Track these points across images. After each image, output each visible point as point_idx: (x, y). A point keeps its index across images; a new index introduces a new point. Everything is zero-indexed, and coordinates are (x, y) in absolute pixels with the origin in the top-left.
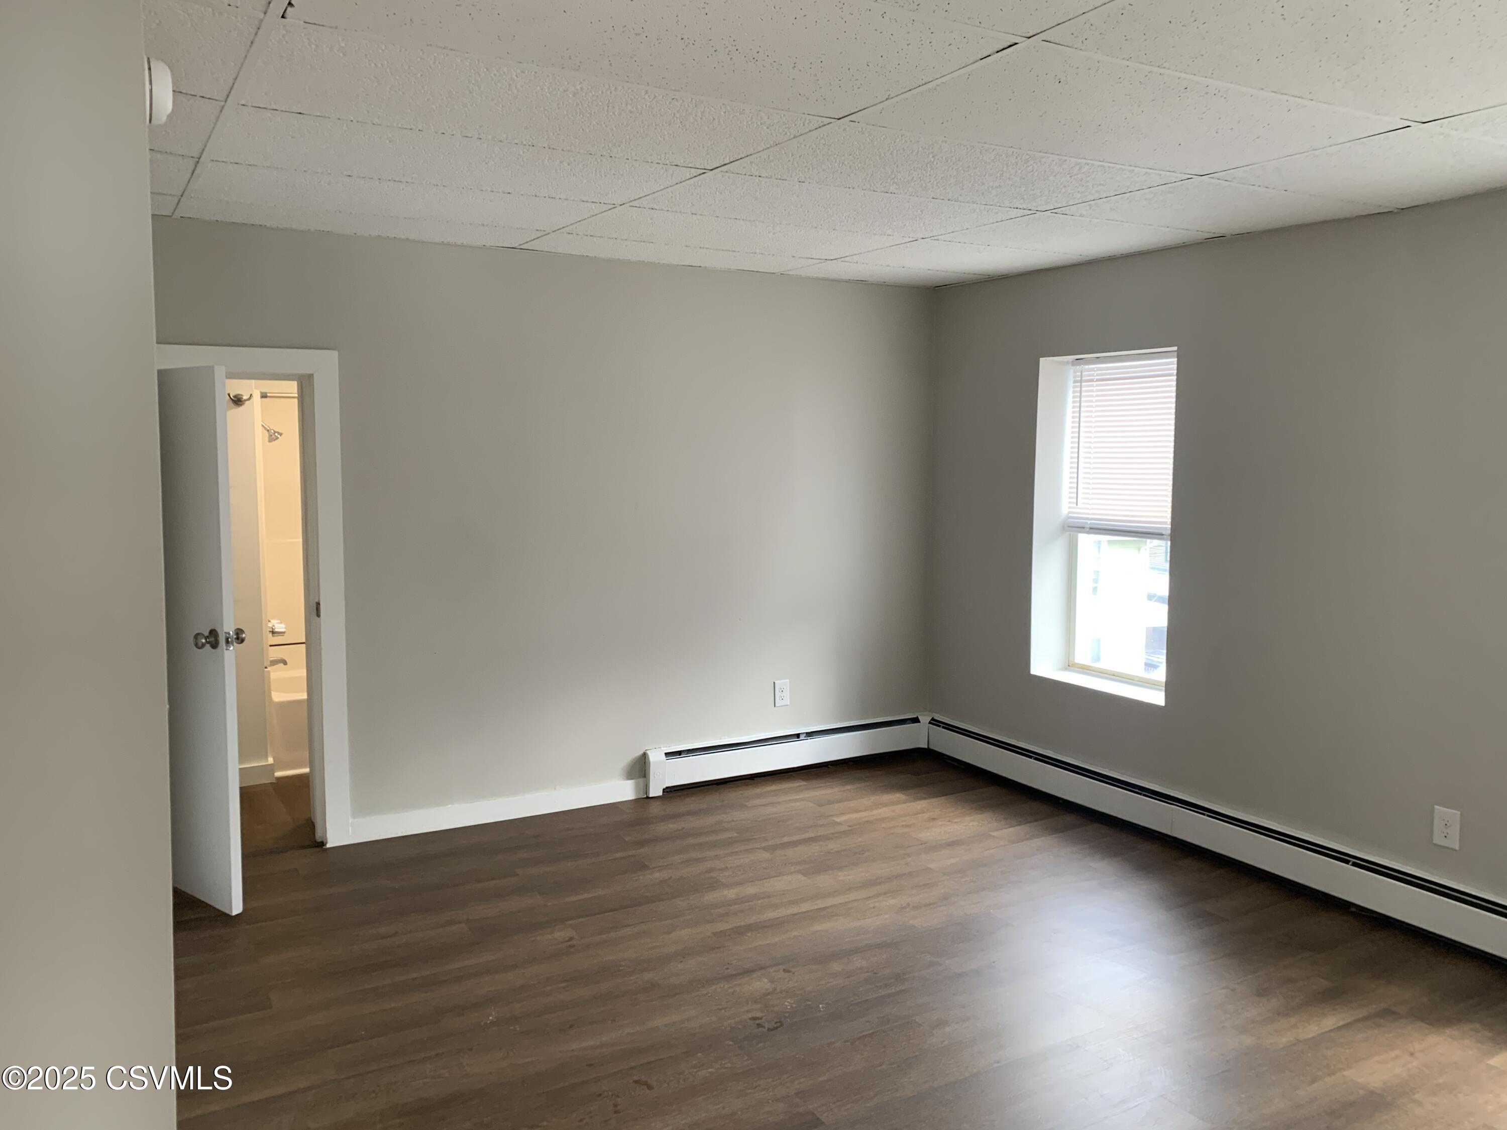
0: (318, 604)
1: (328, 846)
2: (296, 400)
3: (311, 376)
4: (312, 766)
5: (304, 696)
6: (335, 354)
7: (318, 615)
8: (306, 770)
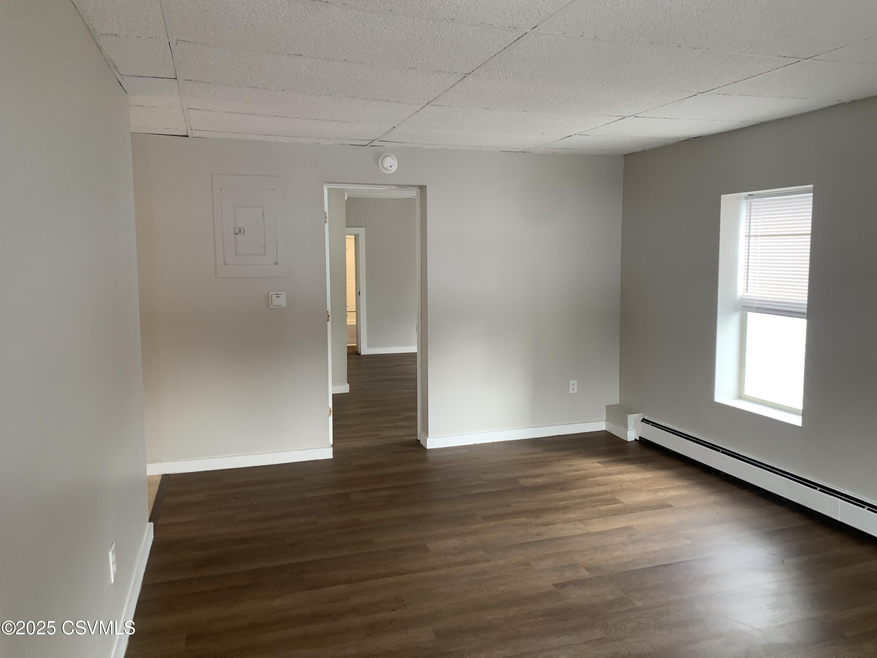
0: (360, 292)
1: (362, 354)
2: (354, 239)
3: (358, 234)
4: (357, 343)
5: (356, 324)
6: (364, 229)
7: (360, 295)
8: (356, 345)
